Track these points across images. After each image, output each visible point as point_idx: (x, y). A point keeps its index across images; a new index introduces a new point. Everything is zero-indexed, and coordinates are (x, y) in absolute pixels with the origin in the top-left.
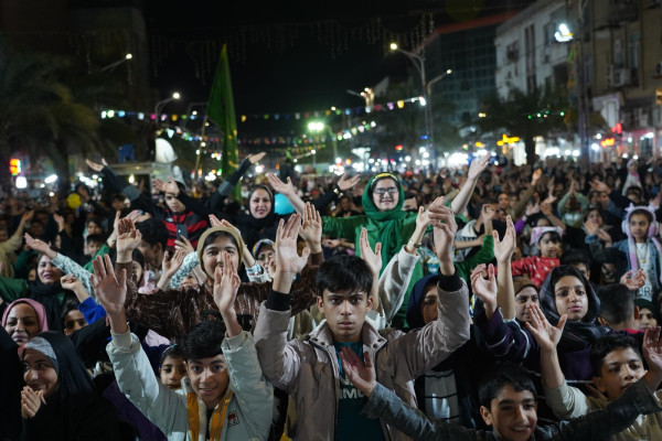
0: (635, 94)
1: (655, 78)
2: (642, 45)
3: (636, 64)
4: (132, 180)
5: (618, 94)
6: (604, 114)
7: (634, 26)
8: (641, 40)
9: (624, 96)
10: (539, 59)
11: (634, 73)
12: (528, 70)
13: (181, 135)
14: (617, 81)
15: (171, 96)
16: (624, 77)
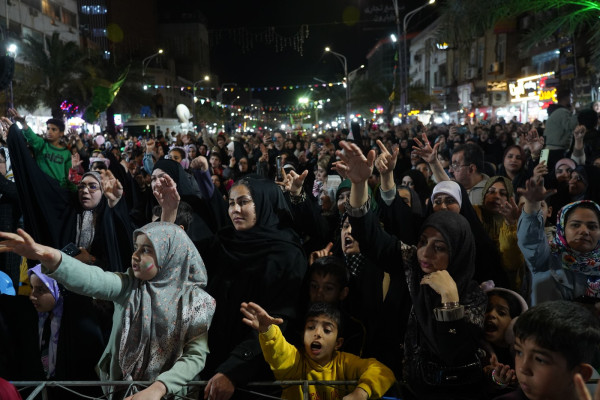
0: (480, 84)
1: (489, 74)
2: (485, 53)
3: (482, 65)
4: (148, 128)
5: (471, 84)
6: (460, 96)
7: (482, 40)
8: (485, 49)
9: (474, 85)
10: (432, 60)
11: (480, 71)
12: (426, 67)
13: (210, 103)
14: (470, 76)
15: (203, 78)
16: (473, 73)
